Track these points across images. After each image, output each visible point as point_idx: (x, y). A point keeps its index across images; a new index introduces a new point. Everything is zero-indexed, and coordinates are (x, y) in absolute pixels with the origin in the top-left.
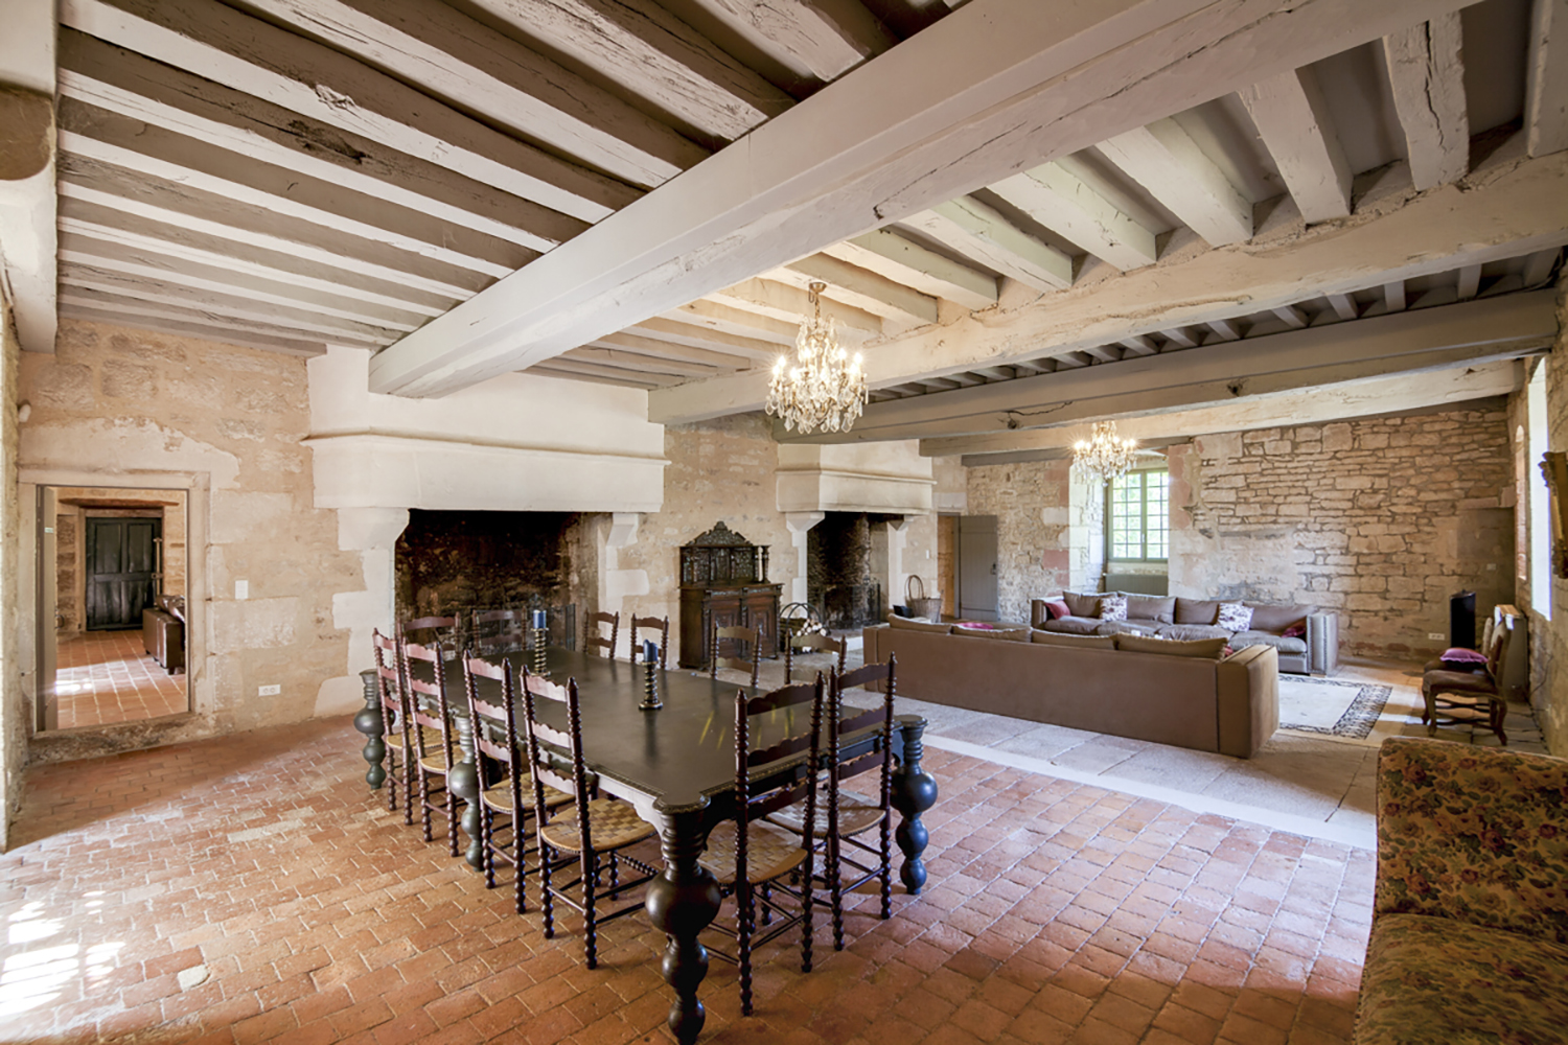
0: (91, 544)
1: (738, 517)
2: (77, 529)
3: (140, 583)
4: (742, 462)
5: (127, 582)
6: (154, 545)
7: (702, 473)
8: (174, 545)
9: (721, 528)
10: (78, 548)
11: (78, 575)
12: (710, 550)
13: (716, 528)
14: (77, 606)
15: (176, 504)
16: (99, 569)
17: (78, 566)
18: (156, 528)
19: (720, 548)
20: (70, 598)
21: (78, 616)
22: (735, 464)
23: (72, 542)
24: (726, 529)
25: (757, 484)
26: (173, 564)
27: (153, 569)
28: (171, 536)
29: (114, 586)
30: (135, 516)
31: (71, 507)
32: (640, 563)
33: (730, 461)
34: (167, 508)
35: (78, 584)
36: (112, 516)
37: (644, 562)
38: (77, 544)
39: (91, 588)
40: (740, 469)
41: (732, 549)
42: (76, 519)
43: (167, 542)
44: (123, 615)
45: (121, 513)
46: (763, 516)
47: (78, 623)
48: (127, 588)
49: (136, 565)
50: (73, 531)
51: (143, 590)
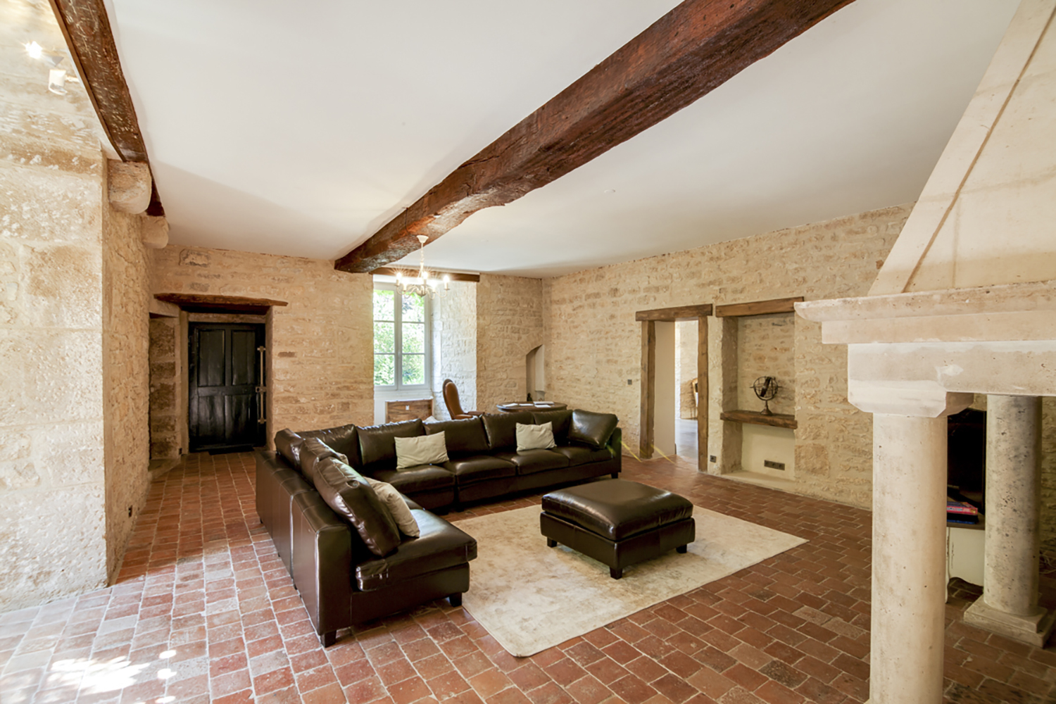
0: (194, 352)
2: (177, 334)
3: (244, 397)
5: (230, 396)
6: (258, 354)
8: (283, 355)
10: (179, 357)
11: (178, 390)
14: (178, 428)
15: (285, 304)
16: (202, 382)
17: (179, 379)
18: (260, 334)
20: (170, 418)
21: (179, 439)
23: (172, 350)
26: (282, 377)
27: (256, 382)
28: (280, 343)
29: (218, 401)
30: (238, 321)
31: (170, 306)
34: (275, 308)
35: (178, 401)
36: (215, 320)
38: (178, 352)
39: (195, 403)
42: (176, 321)
43: (276, 350)
44: (227, 434)
45: (224, 318)
47: (178, 447)
48: (231, 402)
49: (239, 377)
50: (173, 337)
51: (247, 404)
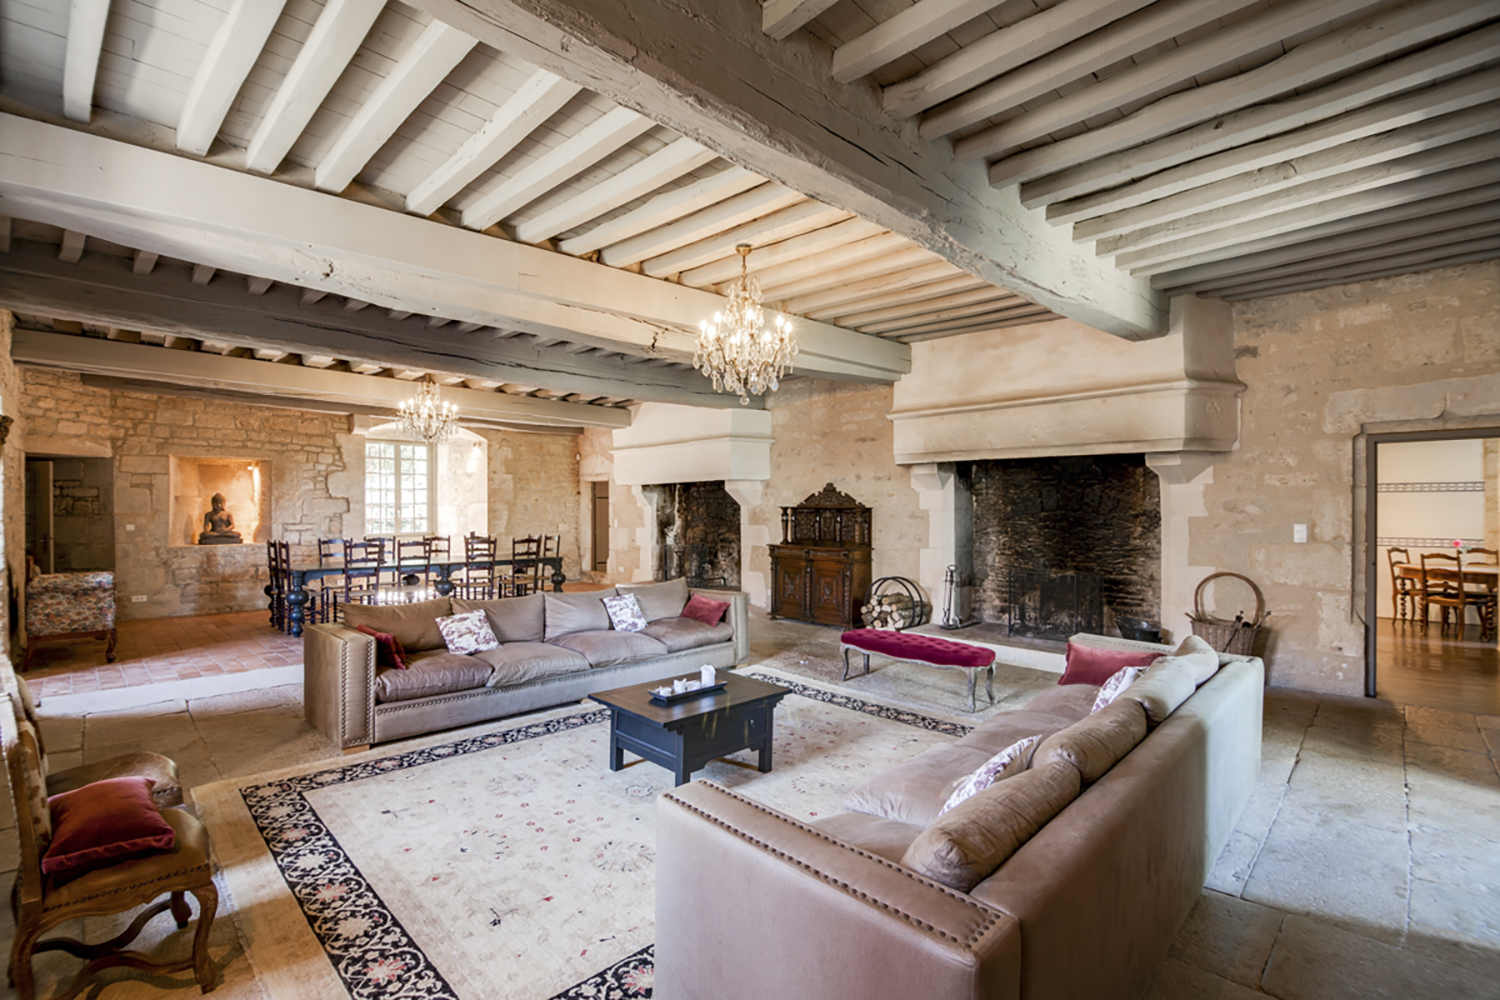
1: (851, 477)
4: (856, 418)
7: (815, 437)
9: (830, 489)
12: (818, 511)
13: (825, 490)
19: (826, 509)
22: (848, 423)
24: (834, 489)
25: (873, 439)
32: (764, 520)
33: (843, 420)
37: (767, 519)
40: (853, 427)
41: (840, 511)
46: (881, 475)
